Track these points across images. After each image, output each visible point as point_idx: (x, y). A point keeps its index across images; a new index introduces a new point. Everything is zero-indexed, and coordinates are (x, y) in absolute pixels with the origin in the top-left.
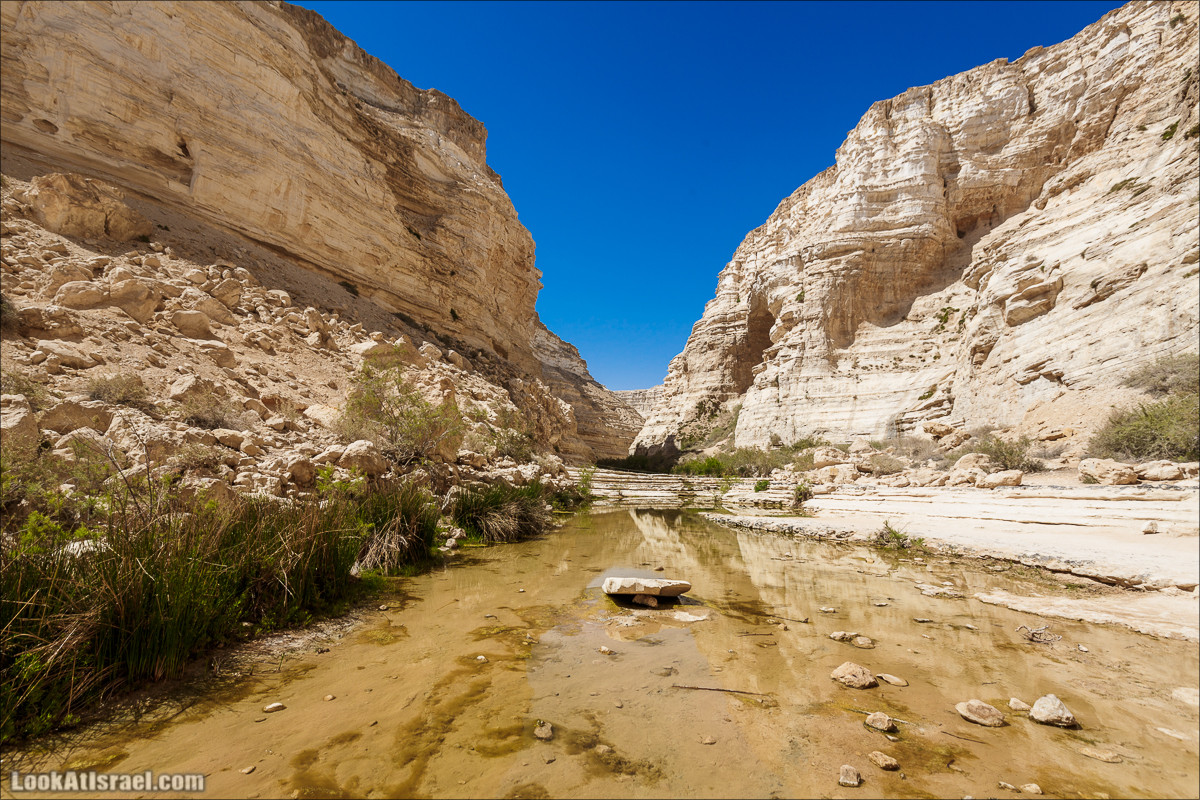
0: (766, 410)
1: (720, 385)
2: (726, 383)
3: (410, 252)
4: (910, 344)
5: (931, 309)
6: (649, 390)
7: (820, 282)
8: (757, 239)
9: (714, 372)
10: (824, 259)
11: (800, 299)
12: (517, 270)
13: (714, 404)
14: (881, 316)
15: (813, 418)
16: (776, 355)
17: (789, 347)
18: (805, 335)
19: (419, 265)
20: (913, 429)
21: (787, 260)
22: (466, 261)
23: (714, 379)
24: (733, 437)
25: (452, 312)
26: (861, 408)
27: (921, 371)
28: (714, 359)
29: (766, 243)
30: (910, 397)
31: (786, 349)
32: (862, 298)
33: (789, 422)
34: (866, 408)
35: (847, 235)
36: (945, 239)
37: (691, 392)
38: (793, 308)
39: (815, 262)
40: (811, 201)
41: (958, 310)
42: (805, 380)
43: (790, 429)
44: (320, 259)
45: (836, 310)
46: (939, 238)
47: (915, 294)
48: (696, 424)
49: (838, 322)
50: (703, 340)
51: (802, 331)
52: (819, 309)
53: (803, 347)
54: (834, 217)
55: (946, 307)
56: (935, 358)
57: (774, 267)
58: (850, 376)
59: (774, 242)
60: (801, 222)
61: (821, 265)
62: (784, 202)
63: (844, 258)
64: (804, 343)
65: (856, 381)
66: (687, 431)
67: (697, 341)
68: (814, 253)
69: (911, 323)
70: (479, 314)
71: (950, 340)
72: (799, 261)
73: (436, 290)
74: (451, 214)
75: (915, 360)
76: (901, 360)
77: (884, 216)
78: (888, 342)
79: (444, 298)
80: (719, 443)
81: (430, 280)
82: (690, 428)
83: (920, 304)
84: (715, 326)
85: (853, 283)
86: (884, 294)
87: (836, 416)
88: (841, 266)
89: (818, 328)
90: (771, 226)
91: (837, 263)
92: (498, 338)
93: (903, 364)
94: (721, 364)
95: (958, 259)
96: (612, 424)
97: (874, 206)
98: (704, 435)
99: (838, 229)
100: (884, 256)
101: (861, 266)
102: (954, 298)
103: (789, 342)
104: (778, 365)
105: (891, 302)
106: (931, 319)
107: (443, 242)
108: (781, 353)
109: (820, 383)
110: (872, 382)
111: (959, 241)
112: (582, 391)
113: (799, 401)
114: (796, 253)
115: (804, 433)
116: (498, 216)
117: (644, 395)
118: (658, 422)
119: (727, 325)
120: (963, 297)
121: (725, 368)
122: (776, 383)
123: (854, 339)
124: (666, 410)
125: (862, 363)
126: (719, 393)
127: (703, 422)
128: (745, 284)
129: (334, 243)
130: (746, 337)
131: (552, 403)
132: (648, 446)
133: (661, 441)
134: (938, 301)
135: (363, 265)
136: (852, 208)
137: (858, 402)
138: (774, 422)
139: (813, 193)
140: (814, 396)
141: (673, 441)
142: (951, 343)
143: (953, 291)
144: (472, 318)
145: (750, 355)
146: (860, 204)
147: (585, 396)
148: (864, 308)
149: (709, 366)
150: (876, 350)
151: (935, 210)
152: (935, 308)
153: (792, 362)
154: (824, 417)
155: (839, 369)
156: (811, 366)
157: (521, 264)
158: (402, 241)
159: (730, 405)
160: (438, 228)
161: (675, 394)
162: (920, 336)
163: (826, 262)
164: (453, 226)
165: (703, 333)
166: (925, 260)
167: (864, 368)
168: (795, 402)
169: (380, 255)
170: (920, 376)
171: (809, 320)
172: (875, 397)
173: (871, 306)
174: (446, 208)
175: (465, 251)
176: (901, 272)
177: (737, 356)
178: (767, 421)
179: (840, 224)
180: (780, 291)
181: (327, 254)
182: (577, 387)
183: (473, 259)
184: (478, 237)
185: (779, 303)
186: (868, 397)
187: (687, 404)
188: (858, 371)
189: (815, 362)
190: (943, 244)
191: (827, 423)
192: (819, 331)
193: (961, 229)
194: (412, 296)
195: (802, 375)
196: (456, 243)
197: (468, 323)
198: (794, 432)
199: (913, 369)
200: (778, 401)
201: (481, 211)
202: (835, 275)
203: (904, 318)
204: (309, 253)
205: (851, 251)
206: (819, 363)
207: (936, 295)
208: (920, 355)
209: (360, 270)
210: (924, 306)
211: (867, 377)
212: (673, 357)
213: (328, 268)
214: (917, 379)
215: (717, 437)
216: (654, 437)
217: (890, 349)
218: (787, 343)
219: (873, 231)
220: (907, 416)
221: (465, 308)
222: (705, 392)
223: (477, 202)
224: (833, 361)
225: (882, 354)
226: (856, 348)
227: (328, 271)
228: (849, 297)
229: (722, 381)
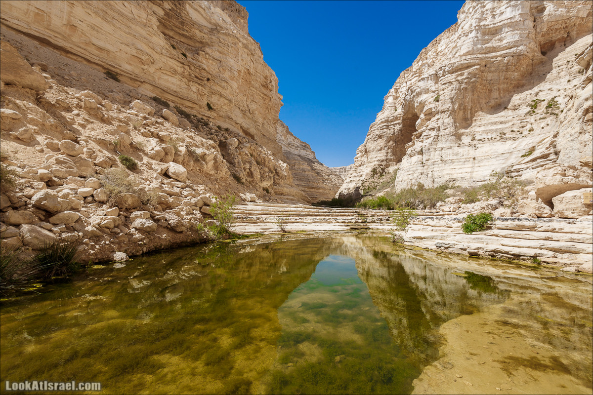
0: (415, 169)
1: (385, 158)
2: (389, 157)
3: (171, 60)
4: (511, 124)
5: (525, 101)
6: (348, 167)
7: (450, 88)
8: (406, 75)
9: (382, 151)
10: (453, 73)
11: (437, 100)
12: (263, 90)
13: (382, 169)
14: (490, 108)
15: (445, 172)
16: (421, 136)
17: (430, 130)
18: (440, 122)
19: (180, 70)
20: (520, 176)
21: (428, 78)
22: (221, 75)
23: (382, 155)
24: (393, 187)
25: (208, 105)
26: (479, 165)
27: (520, 140)
28: (382, 144)
29: (413, 76)
30: (514, 156)
31: (427, 131)
32: (478, 96)
33: (430, 175)
34: (482, 164)
35: (469, 57)
36: (534, 56)
37: (369, 163)
38: (432, 106)
39: (446, 76)
40: (440, 47)
41: (544, 100)
42: (440, 149)
43: (430, 180)
44: (87, 54)
45: (460, 105)
46: (530, 55)
47: (512, 93)
48: (372, 180)
49: (461, 113)
50: (375, 134)
51: (438, 119)
52: (450, 105)
53: (439, 129)
54: (459, 48)
55: (535, 99)
56: (530, 131)
57: (420, 83)
58: (470, 145)
59: (417, 75)
60: (434, 59)
61: (451, 77)
62: (423, 50)
63: (466, 72)
64: (439, 127)
65: (474, 148)
66: (367, 184)
67: (372, 134)
68: (446, 70)
69: (510, 111)
70: (230, 109)
71: (540, 119)
72: (436, 77)
73: (194, 89)
74: (212, 46)
75: (515, 133)
76: (505, 134)
77: (494, 43)
78: (496, 123)
79: (201, 95)
80: (385, 190)
81: (189, 81)
82: (368, 183)
83: (516, 99)
84: (383, 125)
85: (472, 87)
86: (492, 94)
87: (461, 171)
88: (464, 77)
89: (448, 117)
90: (415, 66)
91: (462, 75)
92: (245, 126)
93: (507, 136)
94: (386, 146)
95: (542, 69)
96: (328, 183)
97: (486, 37)
98: (376, 187)
99: (462, 54)
100: (493, 69)
101: (477, 76)
102: (540, 94)
103: (430, 127)
104: (422, 141)
105: (497, 99)
106: (525, 107)
107: (204, 62)
108: (424, 134)
109: (450, 151)
110: (485, 149)
111: (543, 57)
112: (312, 167)
113: (436, 163)
114: (434, 73)
115: (441, 182)
116: (245, 50)
117: (345, 169)
118: (351, 181)
119: (389, 124)
120: (547, 92)
121: (388, 149)
122: (421, 152)
123: (472, 123)
124: (355, 174)
125: (478, 137)
126: (385, 163)
127: (375, 179)
128: (400, 101)
129: (101, 44)
130: (401, 130)
131: (267, 160)
132: (345, 194)
133: (352, 191)
134: (529, 96)
135: (130, 64)
136: (471, 40)
137: (476, 161)
138: (420, 176)
139: (442, 43)
140: (446, 159)
141: (358, 190)
142: (541, 120)
143: (540, 89)
144: (224, 111)
145: (403, 140)
146: (477, 37)
147: (313, 169)
148: (479, 103)
149: (379, 148)
150: (487, 129)
151: (528, 37)
152: (527, 100)
153: (432, 139)
154: (453, 171)
155: (462, 141)
156: (444, 140)
157: (265, 86)
158: (164, 51)
159: (391, 169)
160: (200, 52)
161: (360, 166)
162: (518, 118)
163: (454, 75)
164: (213, 53)
165: (375, 130)
166: (520, 71)
167: (480, 140)
168: (434, 163)
169: (143, 57)
170: (520, 143)
171: (443, 112)
172: (489, 157)
173: (483, 101)
174: (209, 42)
175: (221, 69)
176: (504, 79)
177: (396, 142)
178: (415, 175)
179: (464, 50)
180: (423, 97)
181: (96, 52)
182: (309, 165)
183: (227, 75)
184: (231, 62)
185: (422, 104)
186: (483, 158)
187: (366, 170)
188: (475, 142)
189: (447, 138)
190: (532, 60)
191: (455, 175)
192: (449, 119)
193: (543, 50)
194: (175, 92)
195: (438, 147)
196: (214, 64)
197: (221, 113)
198: (433, 182)
199: (514, 139)
200: (422, 163)
201: (233, 46)
202: (460, 82)
203: (506, 108)
204: (75, 48)
205: (471, 66)
206: (449, 138)
207: (527, 92)
208: (518, 130)
209: (127, 67)
210: (520, 99)
211: (482, 145)
212: (359, 146)
213: (96, 61)
214: (518, 144)
215: (383, 187)
216: (349, 189)
217: (496, 128)
218: (428, 128)
219: (485, 53)
220: (515, 167)
221: (219, 103)
222: (377, 163)
223: (230, 40)
224: (458, 137)
225: (491, 131)
226: (473, 128)
227: (97, 64)
228: (469, 96)
229: (387, 156)
